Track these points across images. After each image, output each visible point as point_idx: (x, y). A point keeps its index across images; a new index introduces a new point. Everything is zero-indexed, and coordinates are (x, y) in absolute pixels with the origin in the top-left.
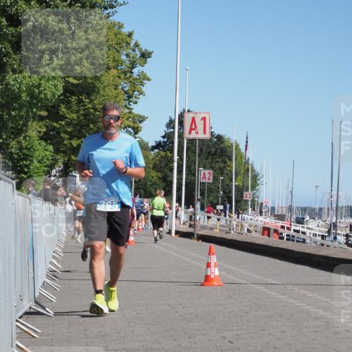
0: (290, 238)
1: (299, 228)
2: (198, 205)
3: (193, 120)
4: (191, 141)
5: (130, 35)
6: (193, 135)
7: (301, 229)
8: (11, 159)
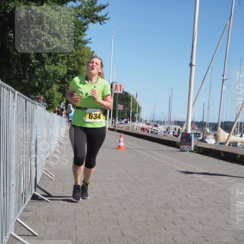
0: (152, 132)
1: (155, 128)
2: (117, 118)
3: (116, 86)
4: (115, 94)
5: (93, 52)
6: (116, 92)
7: (156, 129)
8: (46, 98)
